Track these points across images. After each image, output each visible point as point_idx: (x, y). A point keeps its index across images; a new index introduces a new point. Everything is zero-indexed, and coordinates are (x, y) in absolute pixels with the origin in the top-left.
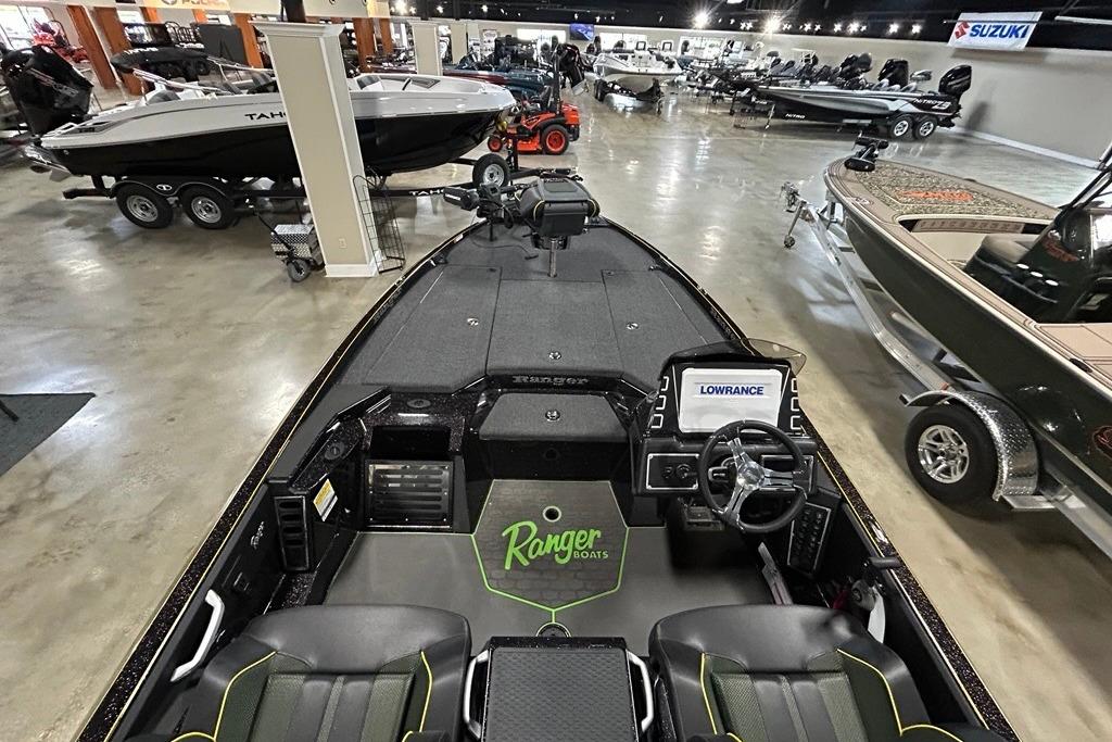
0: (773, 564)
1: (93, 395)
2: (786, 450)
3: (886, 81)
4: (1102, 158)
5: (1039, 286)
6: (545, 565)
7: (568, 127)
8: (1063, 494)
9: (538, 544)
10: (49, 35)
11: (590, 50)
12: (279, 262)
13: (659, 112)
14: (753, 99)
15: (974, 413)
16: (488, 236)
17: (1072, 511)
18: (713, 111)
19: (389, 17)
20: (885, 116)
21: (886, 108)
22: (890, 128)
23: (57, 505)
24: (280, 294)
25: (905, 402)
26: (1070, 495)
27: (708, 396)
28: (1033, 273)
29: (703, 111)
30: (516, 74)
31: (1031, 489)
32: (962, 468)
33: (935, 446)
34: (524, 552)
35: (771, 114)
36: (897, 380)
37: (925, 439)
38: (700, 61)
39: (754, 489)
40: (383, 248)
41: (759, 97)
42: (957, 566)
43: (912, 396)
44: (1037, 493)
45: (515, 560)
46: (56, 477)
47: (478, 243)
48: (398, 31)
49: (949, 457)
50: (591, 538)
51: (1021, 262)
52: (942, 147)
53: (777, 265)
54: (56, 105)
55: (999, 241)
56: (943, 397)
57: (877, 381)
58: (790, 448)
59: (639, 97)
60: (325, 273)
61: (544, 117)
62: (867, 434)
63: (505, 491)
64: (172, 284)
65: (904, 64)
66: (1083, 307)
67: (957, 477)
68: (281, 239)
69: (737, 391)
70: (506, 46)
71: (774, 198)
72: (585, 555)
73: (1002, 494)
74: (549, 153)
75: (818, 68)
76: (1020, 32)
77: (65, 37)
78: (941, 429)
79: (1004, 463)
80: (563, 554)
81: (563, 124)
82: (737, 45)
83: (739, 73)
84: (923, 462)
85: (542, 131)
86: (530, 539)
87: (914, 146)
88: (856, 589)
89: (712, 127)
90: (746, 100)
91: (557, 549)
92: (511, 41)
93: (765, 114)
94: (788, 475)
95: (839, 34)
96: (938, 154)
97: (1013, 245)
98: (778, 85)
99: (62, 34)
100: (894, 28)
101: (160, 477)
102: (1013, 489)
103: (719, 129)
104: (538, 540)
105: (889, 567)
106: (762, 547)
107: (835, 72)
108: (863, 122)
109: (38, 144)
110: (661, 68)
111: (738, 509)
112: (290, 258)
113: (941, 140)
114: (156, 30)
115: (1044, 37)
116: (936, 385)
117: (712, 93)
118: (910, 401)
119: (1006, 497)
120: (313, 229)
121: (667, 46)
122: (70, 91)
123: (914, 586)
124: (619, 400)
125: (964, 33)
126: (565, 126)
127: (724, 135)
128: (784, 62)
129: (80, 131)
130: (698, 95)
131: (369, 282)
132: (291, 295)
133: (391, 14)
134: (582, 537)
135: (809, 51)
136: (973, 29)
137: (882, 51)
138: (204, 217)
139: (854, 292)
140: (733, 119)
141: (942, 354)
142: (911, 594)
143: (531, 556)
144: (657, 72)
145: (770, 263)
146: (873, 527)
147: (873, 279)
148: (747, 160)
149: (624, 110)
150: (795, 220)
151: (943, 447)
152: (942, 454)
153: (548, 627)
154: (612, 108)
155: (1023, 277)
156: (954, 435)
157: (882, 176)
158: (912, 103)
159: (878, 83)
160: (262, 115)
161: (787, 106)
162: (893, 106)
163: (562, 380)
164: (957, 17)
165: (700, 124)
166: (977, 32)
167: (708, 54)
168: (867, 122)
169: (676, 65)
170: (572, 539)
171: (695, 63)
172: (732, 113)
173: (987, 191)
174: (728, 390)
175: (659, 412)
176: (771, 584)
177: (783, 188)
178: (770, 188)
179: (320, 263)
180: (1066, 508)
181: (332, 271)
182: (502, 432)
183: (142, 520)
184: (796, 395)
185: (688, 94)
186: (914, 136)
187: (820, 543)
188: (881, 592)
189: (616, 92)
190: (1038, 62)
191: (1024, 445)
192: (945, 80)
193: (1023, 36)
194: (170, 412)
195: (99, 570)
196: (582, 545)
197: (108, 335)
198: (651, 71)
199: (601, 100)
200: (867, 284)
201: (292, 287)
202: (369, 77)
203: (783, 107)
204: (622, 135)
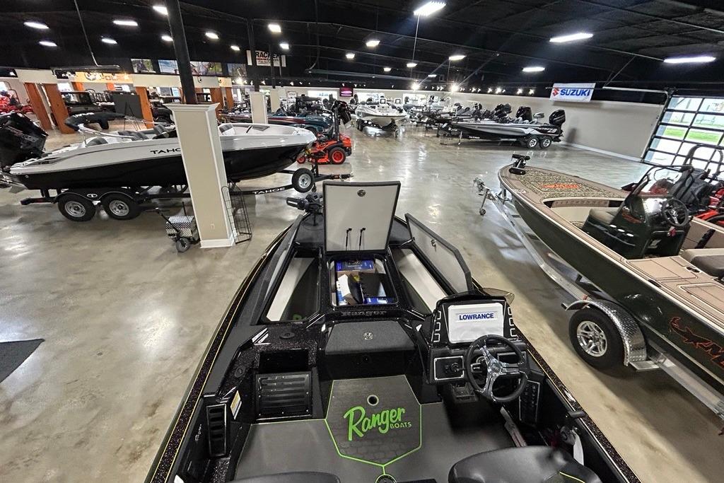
0: (511, 420)
1: (42, 340)
2: (511, 349)
3: (521, 118)
4: (642, 156)
5: (623, 237)
6: (373, 435)
7: (345, 148)
8: (661, 359)
9: (367, 421)
10: (6, 98)
11: (352, 102)
12: (170, 240)
13: (396, 137)
14: (450, 129)
15: (604, 313)
16: (313, 223)
17: (669, 368)
18: (427, 135)
19: (231, 86)
20: (523, 137)
21: (523, 133)
22: (527, 143)
23: (19, 424)
24: (170, 261)
25: (565, 308)
26: (665, 359)
27: (464, 321)
28: (619, 230)
29: (421, 135)
30: (310, 118)
31: (644, 357)
32: (604, 346)
33: (586, 334)
34: (359, 427)
35: (461, 136)
36: (557, 293)
37: (580, 330)
38: (417, 107)
39: (498, 375)
40: (237, 227)
41: (453, 127)
42: (613, 409)
43: (569, 304)
44: (648, 359)
45: (354, 433)
46: (18, 403)
47: (307, 227)
48: (236, 93)
49: (596, 340)
50: (399, 414)
51: (611, 224)
52: (556, 152)
53: (477, 226)
54: (21, 147)
55: (598, 212)
56: (585, 304)
57: (545, 294)
58: (512, 348)
59: (384, 128)
60: (200, 245)
61: (330, 143)
62: (547, 328)
63: (342, 387)
64: (95, 259)
65: (528, 109)
66: (649, 247)
67: (602, 353)
68: (173, 226)
69: (479, 317)
70: (303, 102)
71: (469, 186)
72: (397, 426)
73: (629, 361)
74: (334, 163)
75: (483, 111)
76: (586, 93)
77: (18, 98)
78: (588, 323)
79: (627, 343)
80: (383, 427)
81: (342, 147)
82: (436, 98)
83: (440, 115)
84: (581, 344)
85: (329, 151)
86: (361, 419)
87: (542, 153)
88: (563, 432)
89: (428, 145)
90: (446, 129)
91: (379, 424)
92: (305, 98)
93: (457, 136)
94: (515, 365)
95: (491, 93)
96: (555, 157)
97: (605, 213)
98: (463, 121)
99: (15, 97)
100: (520, 91)
101: (94, 396)
102: (635, 358)
103: (432, 145)
104: (366, 419)
105: (579, 417)
106: (503, 409)
107: (492, 113)
108: (511, 140)
109: (8, 171)
110: (395, 113)
111: (491, 388)
112: (178, 238)
113: (555, 149)
114: (82, 96)
115: (599, 95)
116: (581, 297)
117: (425, 125)
118: (568, 307)
119: (632, 364)
120: (194, 218)
121: (398, 101)
122: (32, 138)
123: (594, 427)
124: (406, 322)
125: (557, 94)
126: (343, 148)
127: (435, 149)
128: (464, 108)
129: (39, 163)
130: (417, 126)
131: (229, 250)
132: (178, 261)
133: (233, 84)
134: (394, 414)
135: (477, 102)
136: (562, 91)
137: (516, 102)
138: (117, 212)
139: (525, 241)
140: (439, 140)
141: (580, 277)
142: (594, 432)
143: (364, 430)
144: (393, 115)
145: (473, 225)
146: (566, 392)
147: (533, 233)
148: (451, 163)
149: (375, 136)
150: (484, 200)
151: (591, 334)
152: (591, 339)
153: (381, 478)
154: (368, 136)
155: (614, 232)
156: (596, 327)
157: (530, 175)
158: (537, 130)
159: (516, 119)
160: (162, 151)
161: (469, 132)
162: (527, 132)
163: (371, 313)
164: (552, 86)
165: (420, 143)
166: (563, 93)
167: (420, 103)
168: (514, 140)
169: (404, 111)
170: (387, 416)
171: (414, 109)
172: (438, 136)
173: (586, 183)
174: (474, 317)
175: (437, 332)
176: (512, 434)
177: (475, 181)
178: (466, 180)
179: (196, 239)
180: (665, 367)
181: (205, 244)
182: (339, 350)
183: (83, 430)
184: (511, 316)
185: (411, 125)
186: (540, 147)
187: (537, 404)
188: (577, 432)
189: (370, 125)
190: (599, 108)
191: (635, 331)
192: (551, 118)
193: (588, 95)
194: (99, 349)
195: (53, 471)
196: (394, 419)
197: (51, 297)
198: (389, 114)
199: (361, 130)
200: (531, 237)
201: (179, 256)
202: (226, 126)
203: (467, 133)
204: (376, 151)
